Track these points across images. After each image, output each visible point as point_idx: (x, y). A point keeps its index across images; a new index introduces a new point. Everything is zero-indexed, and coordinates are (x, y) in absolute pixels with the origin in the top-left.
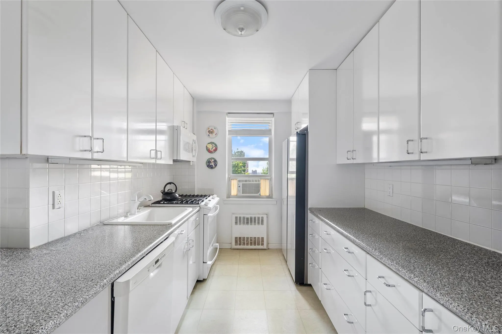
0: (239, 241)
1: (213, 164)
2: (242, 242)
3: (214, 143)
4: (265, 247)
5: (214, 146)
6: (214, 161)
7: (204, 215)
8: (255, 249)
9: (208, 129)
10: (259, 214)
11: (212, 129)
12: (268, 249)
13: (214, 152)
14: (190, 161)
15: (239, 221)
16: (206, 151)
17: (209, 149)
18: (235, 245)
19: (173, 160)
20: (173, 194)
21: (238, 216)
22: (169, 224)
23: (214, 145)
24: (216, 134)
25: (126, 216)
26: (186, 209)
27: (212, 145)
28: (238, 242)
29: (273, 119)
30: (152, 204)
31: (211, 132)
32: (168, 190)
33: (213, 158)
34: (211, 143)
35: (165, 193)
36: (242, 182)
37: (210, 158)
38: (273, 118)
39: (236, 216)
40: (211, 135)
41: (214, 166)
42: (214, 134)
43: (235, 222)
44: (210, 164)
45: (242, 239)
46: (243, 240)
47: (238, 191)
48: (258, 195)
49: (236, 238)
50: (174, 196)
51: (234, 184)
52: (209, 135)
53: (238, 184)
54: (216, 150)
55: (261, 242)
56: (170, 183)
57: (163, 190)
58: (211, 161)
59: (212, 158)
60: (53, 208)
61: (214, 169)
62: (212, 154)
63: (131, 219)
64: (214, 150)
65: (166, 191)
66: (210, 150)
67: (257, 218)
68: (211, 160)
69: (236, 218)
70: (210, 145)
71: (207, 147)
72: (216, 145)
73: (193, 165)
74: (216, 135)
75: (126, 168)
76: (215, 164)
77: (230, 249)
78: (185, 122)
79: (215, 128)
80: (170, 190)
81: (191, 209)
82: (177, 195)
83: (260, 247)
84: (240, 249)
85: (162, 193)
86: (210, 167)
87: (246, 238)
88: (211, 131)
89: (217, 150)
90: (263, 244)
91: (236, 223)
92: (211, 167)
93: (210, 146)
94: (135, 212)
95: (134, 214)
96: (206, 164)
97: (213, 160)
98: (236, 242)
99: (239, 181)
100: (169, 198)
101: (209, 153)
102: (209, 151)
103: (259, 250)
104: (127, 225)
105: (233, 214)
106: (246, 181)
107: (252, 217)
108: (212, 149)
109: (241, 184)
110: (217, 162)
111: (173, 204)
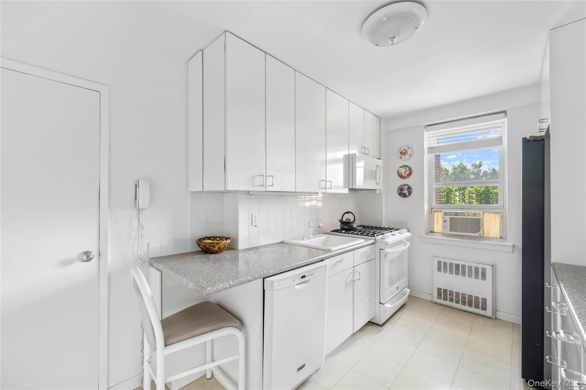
0: (444, 294)
1: (406, 192)
2: (448, 296)
3: (407, 166)
4: (489, 312)
5: (408, 170)
6: (408, 188)
7: (380, 249)
8: (471, 313)
9: (400, 151)
10: (477, 263)
11: (405, 149)
12: (496, 318)
13: (407, 177)
14: (375, 190)
15: (442, 266)
16: (397, 176)
17: (401, 174)
18: (438, 298)
19: (349, 189)
20: (351, 224)
21: (443, 261)
22: (328, 250)
23: (408, 168)
24: (411, 154)
25: (303, 239)
26: (358, 240)
27: (405, 169)
28: (442, 295)
29: (506, 119)
30: (331, 232)
31: (403, 153)
32: (347, 219)
33: (407, 185)
34: (403, 166)
35: (342, 222)
36: (449, 215)
37: (402, 185)
38: (504, 118)
39: (440, 259)
40: (403, 157)
41: (407, 194)
42: (407, 156)
43: (437, 268)
44: (403, 192)
45: (448, 293)
46: (450, 295)
47: (444, 227)
48: (477, 234)
49: (439, 290)
50: (351, 225)
51: (439, 217)
52: (401, 157)
53: (444, 218)
54: (410, 174)
55: (482, 304)
56: (348, 213)
57: (340, 219)
58: (404, 189)
59: (405, 184)
60: (252, 225)
61: (407, 198)
62: (405, 179)
63: (306, 242)
64: (407, 175)
65: (344, 220)
66: (403, 175)
67: (473, 269)
68: (404, 187)
69: (439, 262)
70: (403, 168)
71: (398, 171)
72: (410, 169)
73: (380, 193)
74: (410, 156)
75: (305, 197)
76: (409, 192)
77: (430, 302)
78: (365, 148)
79: (408, 148)
80: (348, 220)
81: (363, 241)
82: (355, 226)
83: (479, 311)
84: (445, 306)
85: (340, 221)
86: (402, 196)
87: (454, 293)
88: (404, 151)
89: (412, 175)
90: (484, 309)
91: (439, 269)
92: (405, 196)
93: (402, 171)
94: (311, 237)
95: (310, 238)
96: (398, 192)
97: (406, 187)
98: (439, 294)
99: (445, 214)
100: (347, 227)
101: (402, 179)
102: (401, 176)
103: (477, 316)
104: (307, 247)
105: (434, 256)
106: (456, 214)
107: (465, 265)
108: (405, 173)
109: (448, 218)
110: (412, 189)
111: (349, 233)
